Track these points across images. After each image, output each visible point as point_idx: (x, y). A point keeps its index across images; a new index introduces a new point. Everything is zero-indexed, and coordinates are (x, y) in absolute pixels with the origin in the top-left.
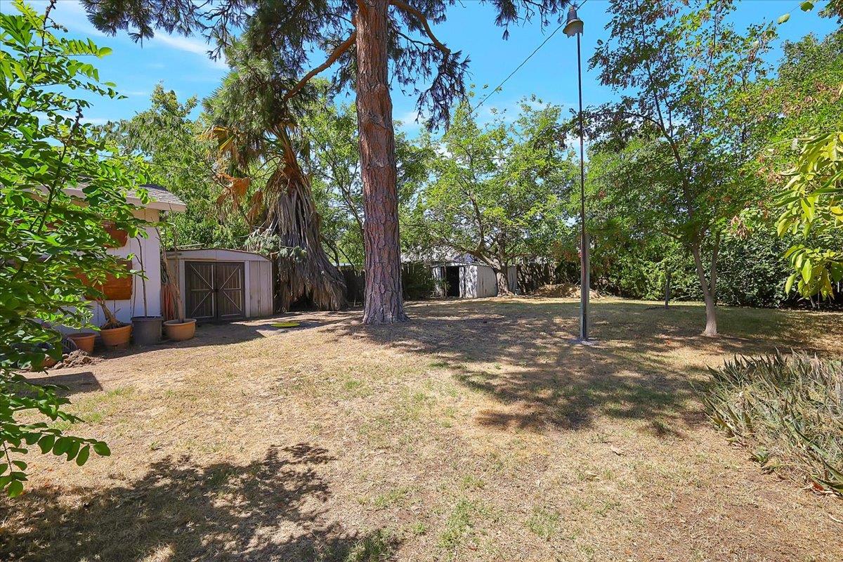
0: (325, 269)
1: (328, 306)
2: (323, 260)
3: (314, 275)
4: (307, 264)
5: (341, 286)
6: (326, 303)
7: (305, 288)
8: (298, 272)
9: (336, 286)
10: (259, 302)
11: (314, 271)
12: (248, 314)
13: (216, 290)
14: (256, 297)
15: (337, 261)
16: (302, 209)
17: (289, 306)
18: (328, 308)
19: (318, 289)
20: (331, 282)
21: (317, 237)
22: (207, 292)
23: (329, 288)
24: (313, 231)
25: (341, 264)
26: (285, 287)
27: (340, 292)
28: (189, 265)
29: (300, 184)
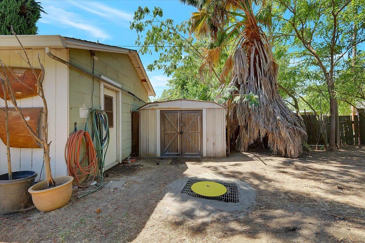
0: (282, 114)
1: (283, 151)
2: (279, 106)
3: (268, 120)
4: (262, 110)
5: (300, 133)
6: (282, 149)
7: (259, 132)
8: (253, 117)
9: (294, 132)
10: (214, 144)
11: (269, 117)
12: (205, 155)
13: (181, 133)
14: (211, 141)
15: (296, 106)
16: (260, 61)
17: (246, 147)
18: (284, 154)
19: (273, 133)
20: (288, 127)
21: (273, 85)
22: (175, 134)
23: (285, 133)
24: (270, 79)
25: (302, 111)
26: (244, 131)
27: (298, 139)
28: (163, 114)
29: (259, 40)
